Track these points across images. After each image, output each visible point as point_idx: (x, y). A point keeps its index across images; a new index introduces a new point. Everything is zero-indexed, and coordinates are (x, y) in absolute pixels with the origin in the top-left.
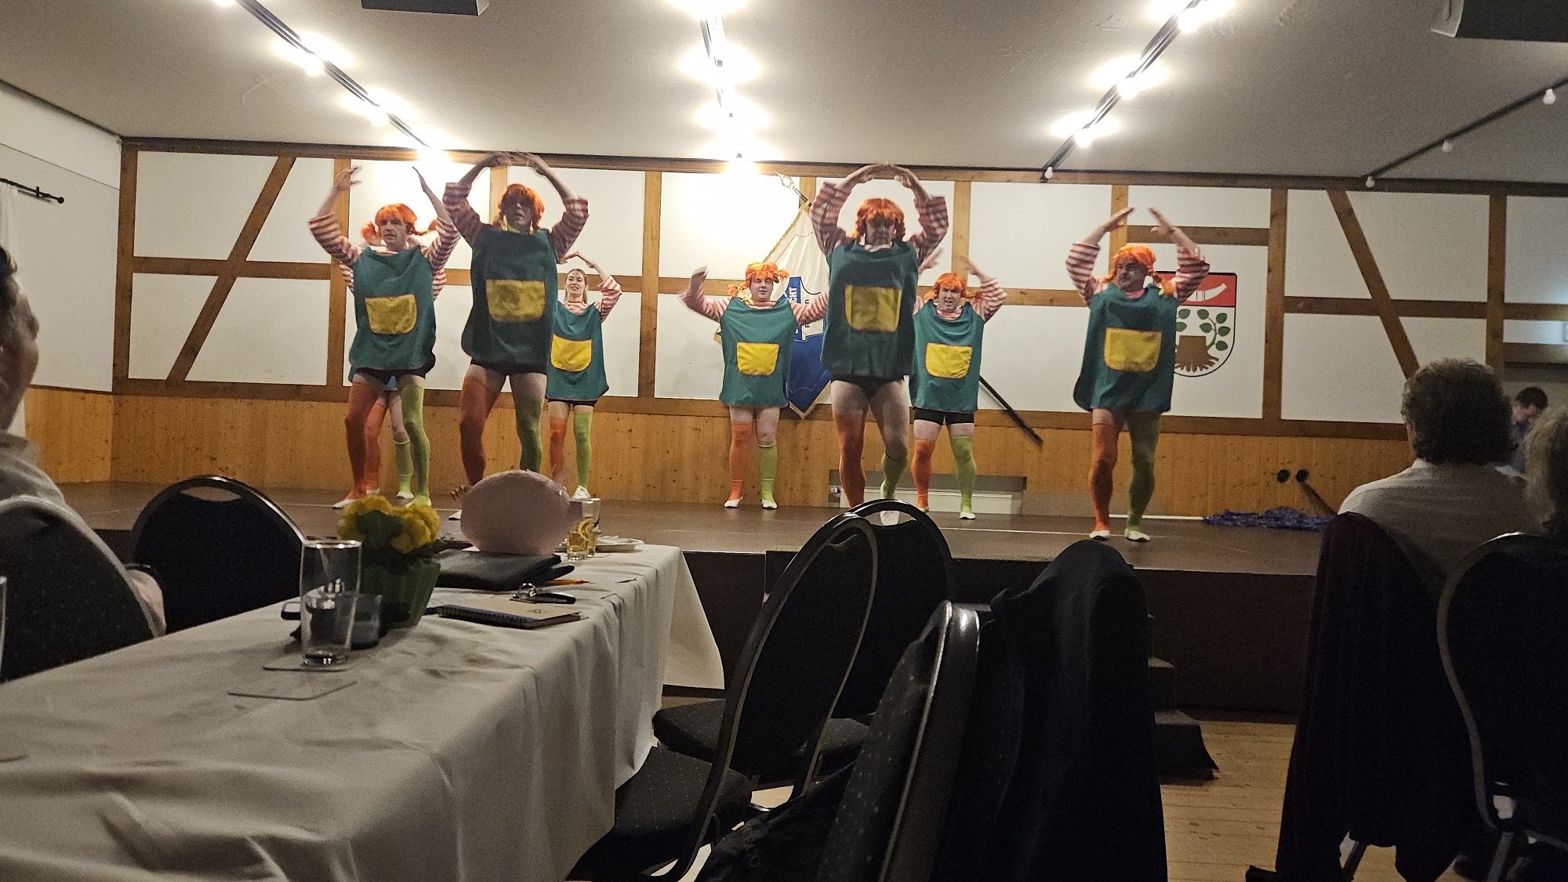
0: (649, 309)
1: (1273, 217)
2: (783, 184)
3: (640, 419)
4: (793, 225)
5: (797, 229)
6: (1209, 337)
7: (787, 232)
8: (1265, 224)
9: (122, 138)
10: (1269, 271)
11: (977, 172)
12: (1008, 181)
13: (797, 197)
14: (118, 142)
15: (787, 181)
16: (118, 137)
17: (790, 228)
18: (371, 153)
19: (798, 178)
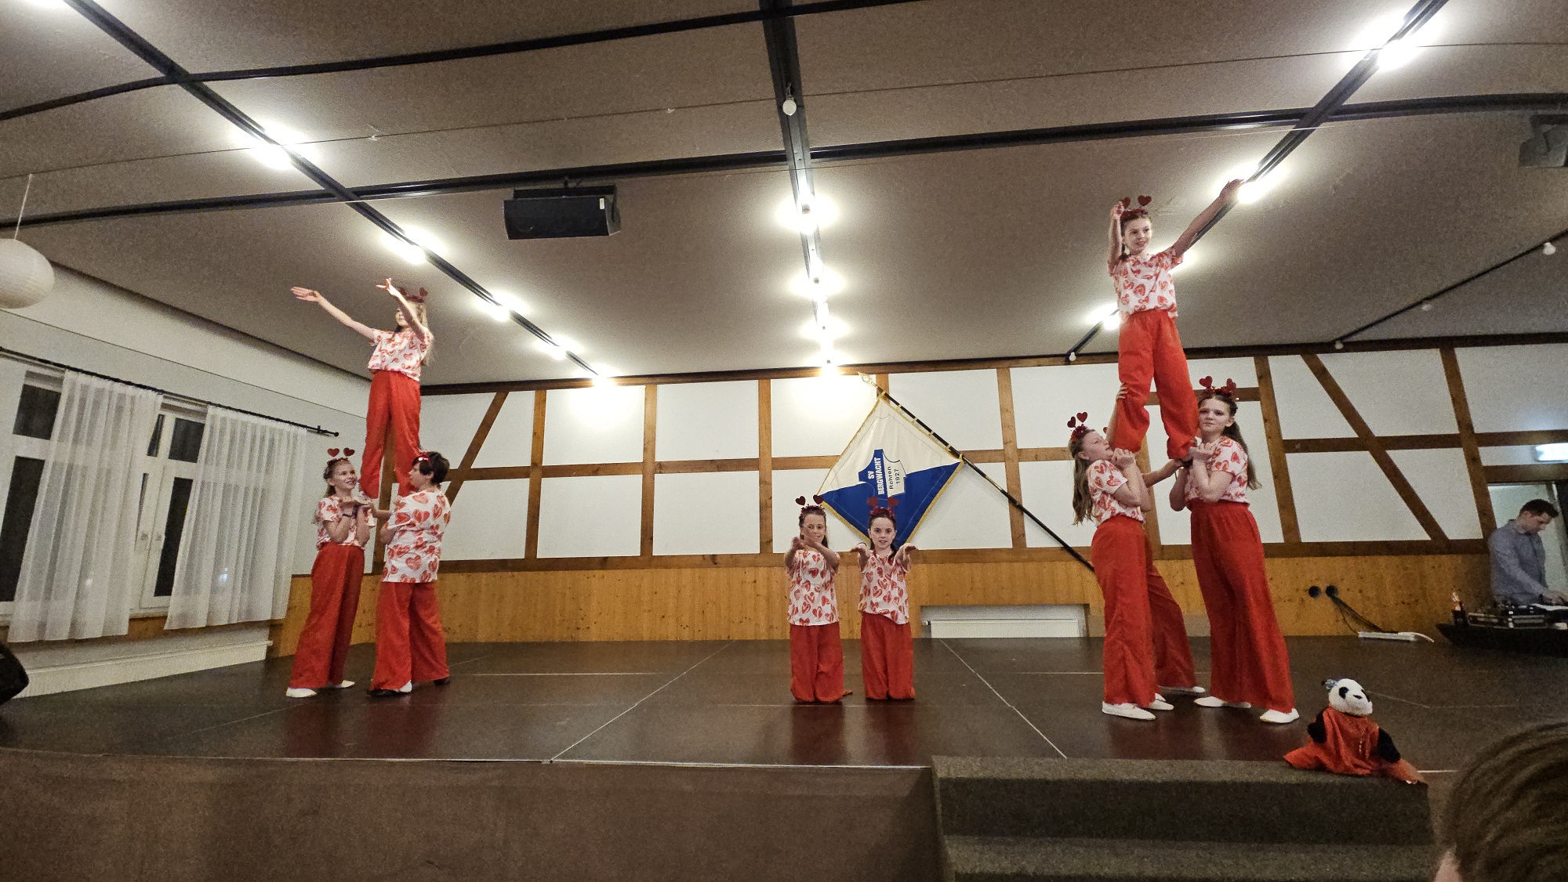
1: (1260, 378)
2: (863, 381)
3: (762, 572)
4: (874, 410)
5: (877, 413)
7: (869, 417)
8: (1255, 384)
10: (1265, 421)
11: (1013, 362)
12: (1041, 365)
13: (875, 390)
15: (866, 378)
17: (871, 413)
18: (562, 384)
19: (875, 376)
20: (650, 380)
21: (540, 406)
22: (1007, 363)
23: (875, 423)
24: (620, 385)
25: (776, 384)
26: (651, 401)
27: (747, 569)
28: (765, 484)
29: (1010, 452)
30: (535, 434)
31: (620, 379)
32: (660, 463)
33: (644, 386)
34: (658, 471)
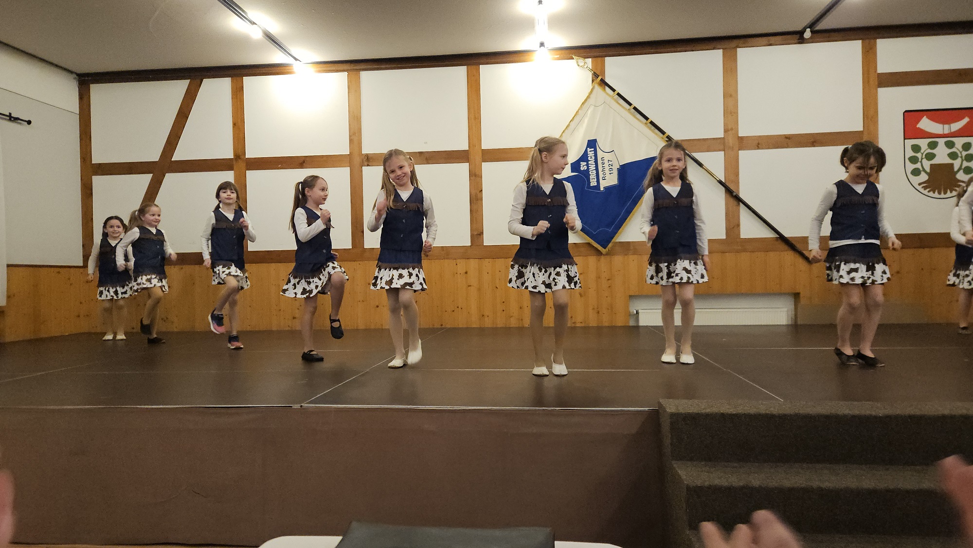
0: (476, 176)
2: (579, 66)
3: (473, 263)
4: (588, 97)
5: (592, 101)
6: (957, 164)
7: (583, 103)
9: (78, 75)
11: (742, 41)
12: (771, 45)
13: (590, 75)
14: (75, 78)
15: (581, 61)
16: (75, 76)
17: (586, 100)
18: (258, 71)
19: (590, 59)
20: (352, 66)
21: (238, 93)
22: (734, 43)
23: (589, 111)
24: (320, 71)
25: (486, 71)
26: (354, 89)
27: (458, 261)
28: (475, 177)
29: (731, 141)
30: (234, 124)
31: (321, 65)
32: (367, 156)
33: (346, 73)
34: (366, 163)
